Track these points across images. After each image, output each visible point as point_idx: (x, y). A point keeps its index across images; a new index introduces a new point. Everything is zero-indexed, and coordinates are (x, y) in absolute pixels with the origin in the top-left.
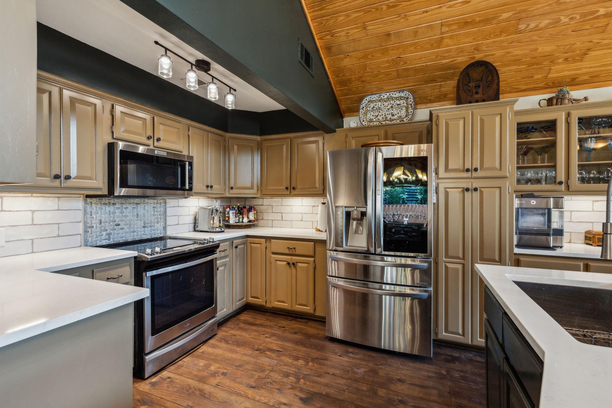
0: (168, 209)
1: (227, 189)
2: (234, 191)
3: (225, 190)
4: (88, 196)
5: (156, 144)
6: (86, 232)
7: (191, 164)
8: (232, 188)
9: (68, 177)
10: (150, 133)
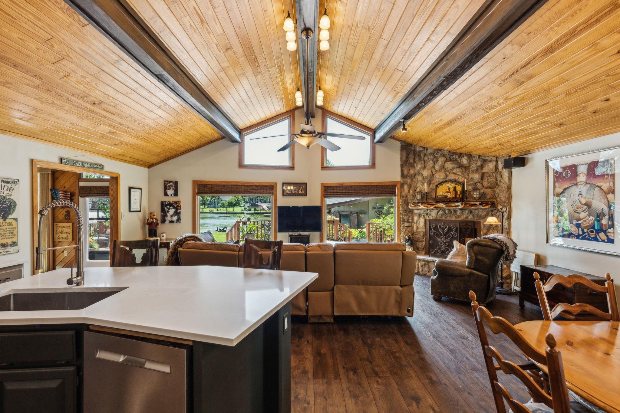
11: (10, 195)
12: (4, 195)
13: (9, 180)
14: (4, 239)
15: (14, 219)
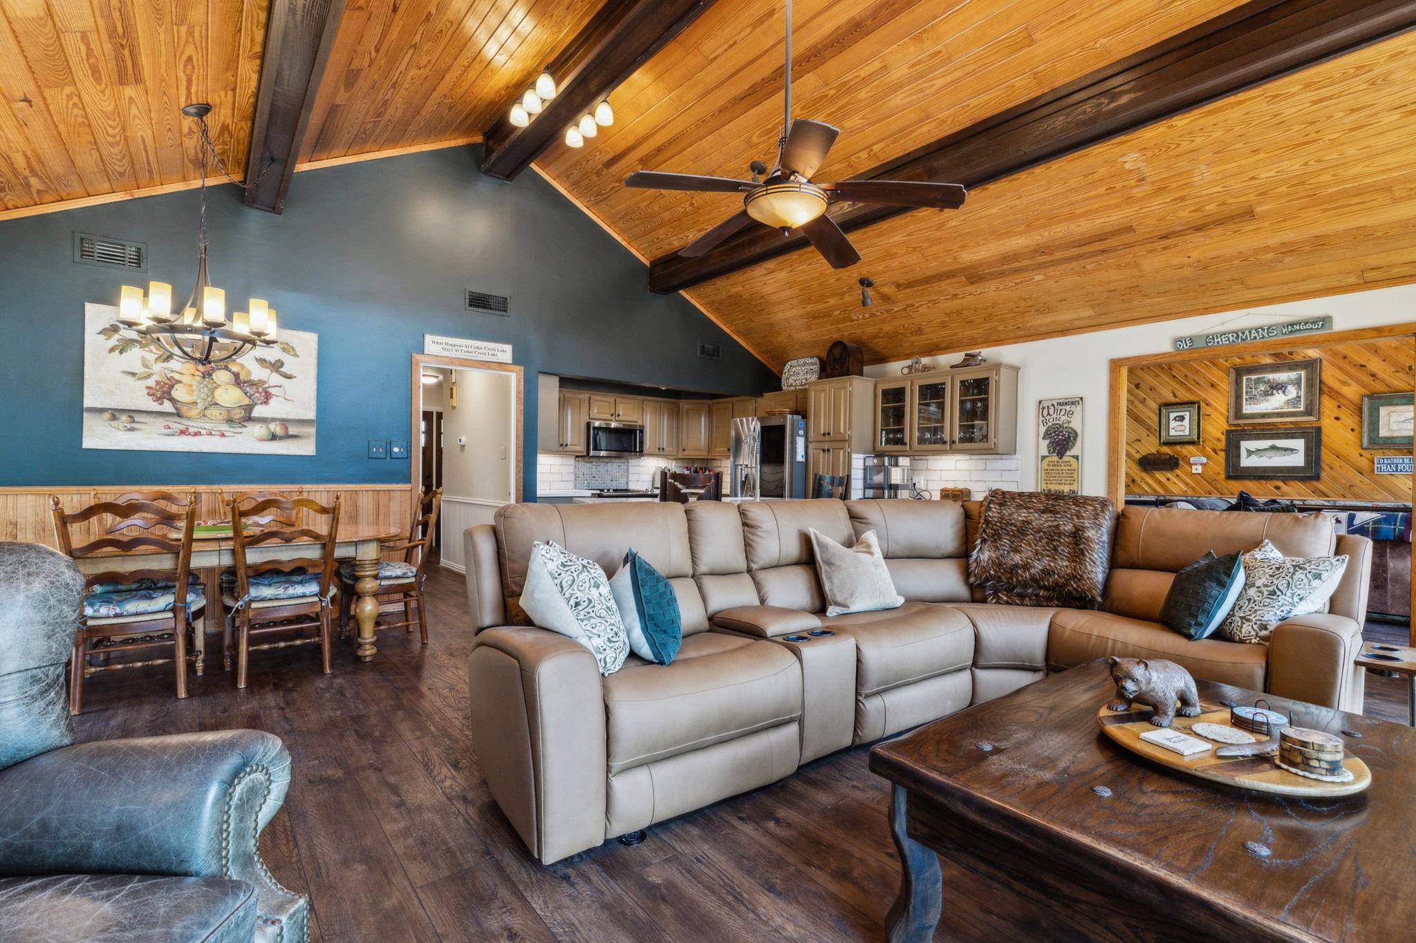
0: (630, 468)
1: (681, 450)
2: (687, 453)
3: (678, 451)
4: (577, 457)
5: (617, 418)
6: (575, 480)
7: (642, 431)
8: (684, 450)
9: (567, 445)
10: (613, 411)
11: (1069, 422)
12: (1061, 423)
13: (1067, 401)
14: (1059, 484)
15: (1073, 456)
